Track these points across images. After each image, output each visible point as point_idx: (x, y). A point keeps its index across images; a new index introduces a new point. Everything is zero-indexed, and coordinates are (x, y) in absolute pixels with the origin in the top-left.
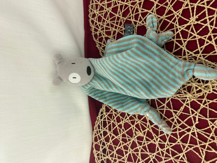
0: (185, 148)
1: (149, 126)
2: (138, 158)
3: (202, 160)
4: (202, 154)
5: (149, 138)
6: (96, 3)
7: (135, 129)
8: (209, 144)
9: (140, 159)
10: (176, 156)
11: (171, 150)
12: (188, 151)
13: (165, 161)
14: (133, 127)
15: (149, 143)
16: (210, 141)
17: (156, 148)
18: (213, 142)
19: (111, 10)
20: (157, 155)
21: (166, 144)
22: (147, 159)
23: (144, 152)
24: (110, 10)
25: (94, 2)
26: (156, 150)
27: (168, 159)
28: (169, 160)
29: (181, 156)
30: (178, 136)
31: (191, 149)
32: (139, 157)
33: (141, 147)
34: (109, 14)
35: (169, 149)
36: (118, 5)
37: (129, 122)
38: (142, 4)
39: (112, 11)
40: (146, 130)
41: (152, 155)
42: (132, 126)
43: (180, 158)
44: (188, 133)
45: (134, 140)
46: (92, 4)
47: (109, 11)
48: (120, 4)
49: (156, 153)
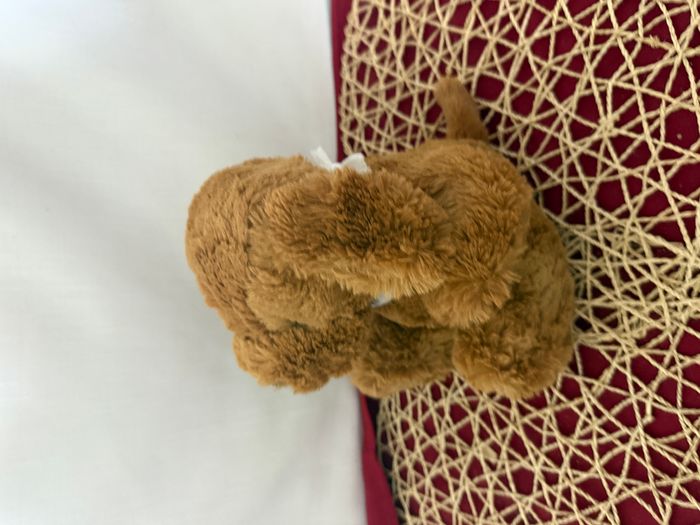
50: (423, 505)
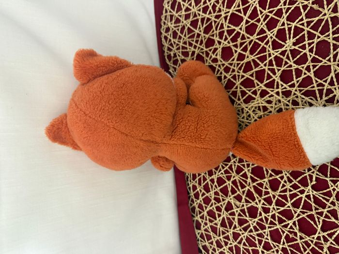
0: (297, 214)
1: (249, 183)
2: (234, 223)
3: (317, 230)
4: (317, 222)
5: (249, 198)
6: (170, 14)
7: (232, 186)
8: (328, 211)
9: (237, 225)
10: (284, 224)
11: (278, 216)
12: (299, 218)
13: (270, 229)
14: (229, 184)
15: (249, 206)
16: (329, 207)
17: (259, 212)
18: (333, 209)
19: (190, 23)
20: (259, 221)
21: (271, 207)
22: (245, 225)
23: (242, 216)
24: (187, 23)
25: (168, 11)
26: (258, 215)
27: (273, 227)
28: (275, 228)
29: (291, 224)
30: (289, 199)
31: (304, 216)
32: (236, 223)
33: (238, 209)
34: (186, 28)
35: (275, 214)
36: (198, 17)
37: (224, 177)
38: (228, 18)
39: (190, 25)
40: (246, 189)
41: (253, 221)
42: (228, 182)
43: (289, 227)
44: (301, 196)
45: (229, 200)
46: (166, 14)
47: (186, 25)
48: (200, 17)
49: (258, 219)
50: (203, 224)
